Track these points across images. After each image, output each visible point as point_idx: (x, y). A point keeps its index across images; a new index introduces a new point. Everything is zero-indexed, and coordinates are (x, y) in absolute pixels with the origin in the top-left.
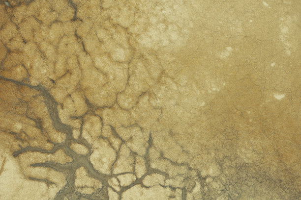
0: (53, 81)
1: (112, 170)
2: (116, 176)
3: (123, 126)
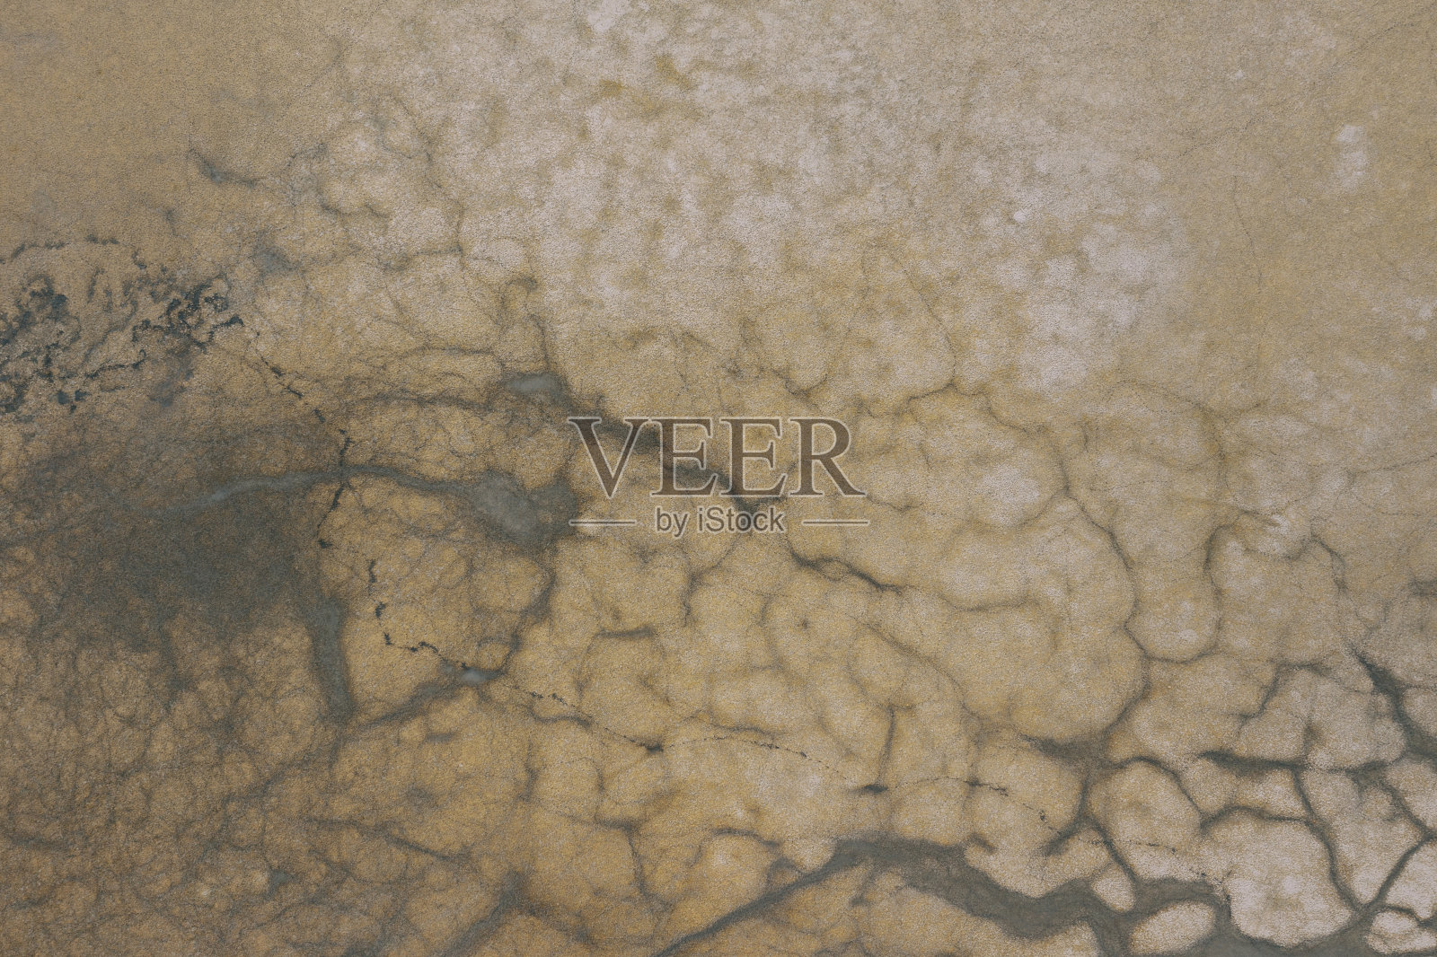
0: (875, 789)
1: (1346, 896)
2: (1379, 904)
3: (1245, 717)
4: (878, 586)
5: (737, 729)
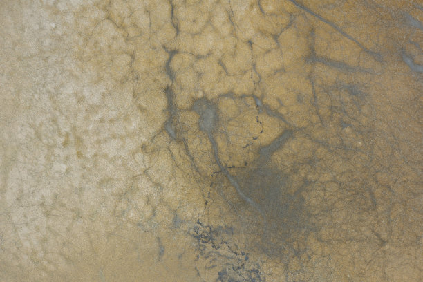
4: (173, 8)
5: (232, 23)
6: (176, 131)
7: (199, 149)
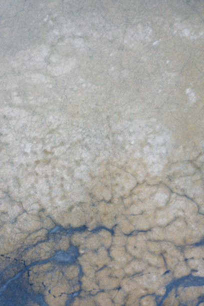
0: (167, 272)
4: (145, 232)
5: (133, 275)
6: (54, 233)
7: (42, 250)
